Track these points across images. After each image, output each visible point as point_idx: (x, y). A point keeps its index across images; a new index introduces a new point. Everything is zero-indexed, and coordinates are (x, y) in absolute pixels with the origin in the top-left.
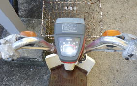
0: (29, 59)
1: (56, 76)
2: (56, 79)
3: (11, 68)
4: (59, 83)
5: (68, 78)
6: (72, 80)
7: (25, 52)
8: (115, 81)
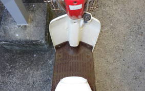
0: (32, 41)
1: (61, 54)
2: (61, 57)
3: (13, 56)
4: (65, 61)
5: (74, 55)
6: (78, 57)
7: (27, 35)
8: (122, 60)
